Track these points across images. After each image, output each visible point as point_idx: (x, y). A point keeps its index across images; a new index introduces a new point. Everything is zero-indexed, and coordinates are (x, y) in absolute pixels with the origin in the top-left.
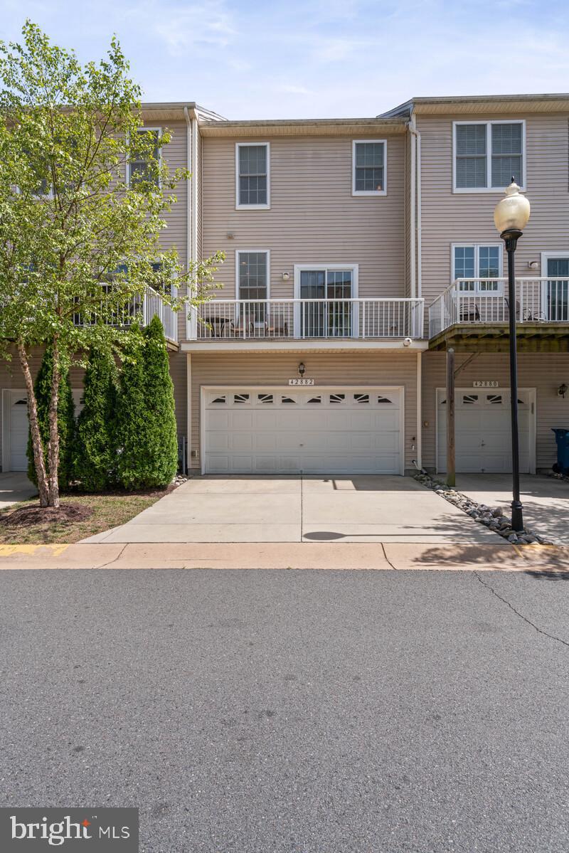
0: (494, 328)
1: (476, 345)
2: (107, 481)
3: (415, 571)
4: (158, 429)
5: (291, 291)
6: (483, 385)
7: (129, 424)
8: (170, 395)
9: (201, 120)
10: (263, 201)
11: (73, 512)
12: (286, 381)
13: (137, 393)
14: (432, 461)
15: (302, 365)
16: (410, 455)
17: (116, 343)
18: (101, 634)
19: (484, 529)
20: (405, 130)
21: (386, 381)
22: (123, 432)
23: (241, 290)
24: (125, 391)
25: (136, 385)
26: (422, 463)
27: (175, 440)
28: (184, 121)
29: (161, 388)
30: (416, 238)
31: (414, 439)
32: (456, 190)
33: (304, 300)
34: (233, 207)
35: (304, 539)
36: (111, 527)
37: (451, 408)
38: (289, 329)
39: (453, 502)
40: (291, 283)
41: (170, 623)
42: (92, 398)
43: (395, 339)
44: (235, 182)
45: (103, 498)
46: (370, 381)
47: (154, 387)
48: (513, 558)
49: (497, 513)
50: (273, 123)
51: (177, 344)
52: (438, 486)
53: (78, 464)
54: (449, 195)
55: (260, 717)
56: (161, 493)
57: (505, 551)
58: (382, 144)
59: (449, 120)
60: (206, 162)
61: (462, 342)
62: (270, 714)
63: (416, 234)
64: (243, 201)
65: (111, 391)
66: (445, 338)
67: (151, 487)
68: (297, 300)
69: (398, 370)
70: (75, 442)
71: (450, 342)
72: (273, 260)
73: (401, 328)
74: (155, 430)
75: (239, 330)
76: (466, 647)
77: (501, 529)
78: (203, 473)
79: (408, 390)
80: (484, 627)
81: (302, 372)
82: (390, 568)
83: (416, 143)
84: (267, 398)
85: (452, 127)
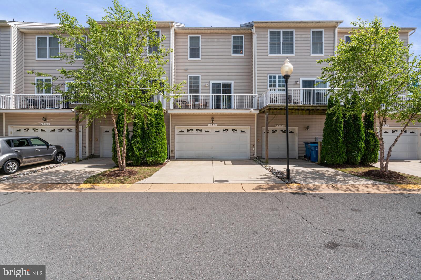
0: (283, 106)
1: (276, 112)
2: (141, 162)
3: (253, 193)
4: (160, 142)
5: (209, 90)
6: (279, 126)
7: (150, 141)
8: (164, 130)
9: (175, 27)
10: (198, 57)
11: (131, 173)
12: (207, 124)
13: (153, 129)
14: (260, 154)
15: (212, 118)
16: (252, 152)
17: (147, 113)
18: (151, 212)
19: (277, 179)
20: (251, 32)
21: (244, 124)
22: (148, 144)
23: (190, 90)
24: (148, 129)
25: (152, 126)
26: (257, 155)
27: (166, 146)
28: (169, 27)
29: (161, 127)
30: (255, 72)
31: (254, 146)
32: (269, 55)
33: (214, 95)
34: (187, 59)
35: (214, 182)
36: (145, 178)
37: (267, 135)
38: (208, 104)
39: (267, 169)
40: (209, 87)
41: (172, 209)
42: (136, 131)
43: (247, 109)
44: (188, 50)
45: (141, 168)
46: (238, 124)
47: (159, 127)
48: (286, 188)
49: (282, 173)
50: (202, 28)
51: (166, 110)
52: (262, 163)
53: (131, 155)
54: (267, 56)
55: (204, 233)
56: (161, 166)
57: (284, 186)
58: (242, 37)
59: (267, 29)
60: (177, 42)
61: (271, 111)
62: (207, 233)
63: (255, 71)
64: (191, 57)
65: (143, 129)
66: (265, 109)
67: (157, 164)
68: (211, 94)
69: (248, 120)
70: (130, 147)
71: (266, 111)
72: (202, 79)
73: (249, 105)
74: (159, 143)
75: (190, 105)
76: (267, 215)
77: (283, 179)
78: (175, 158)
79: (252, 128)
80: (273, 209)
81: (213, 121)
82: (244, 192)
83: (255, 37)
84: (200, 131)
85: (268, 32)
